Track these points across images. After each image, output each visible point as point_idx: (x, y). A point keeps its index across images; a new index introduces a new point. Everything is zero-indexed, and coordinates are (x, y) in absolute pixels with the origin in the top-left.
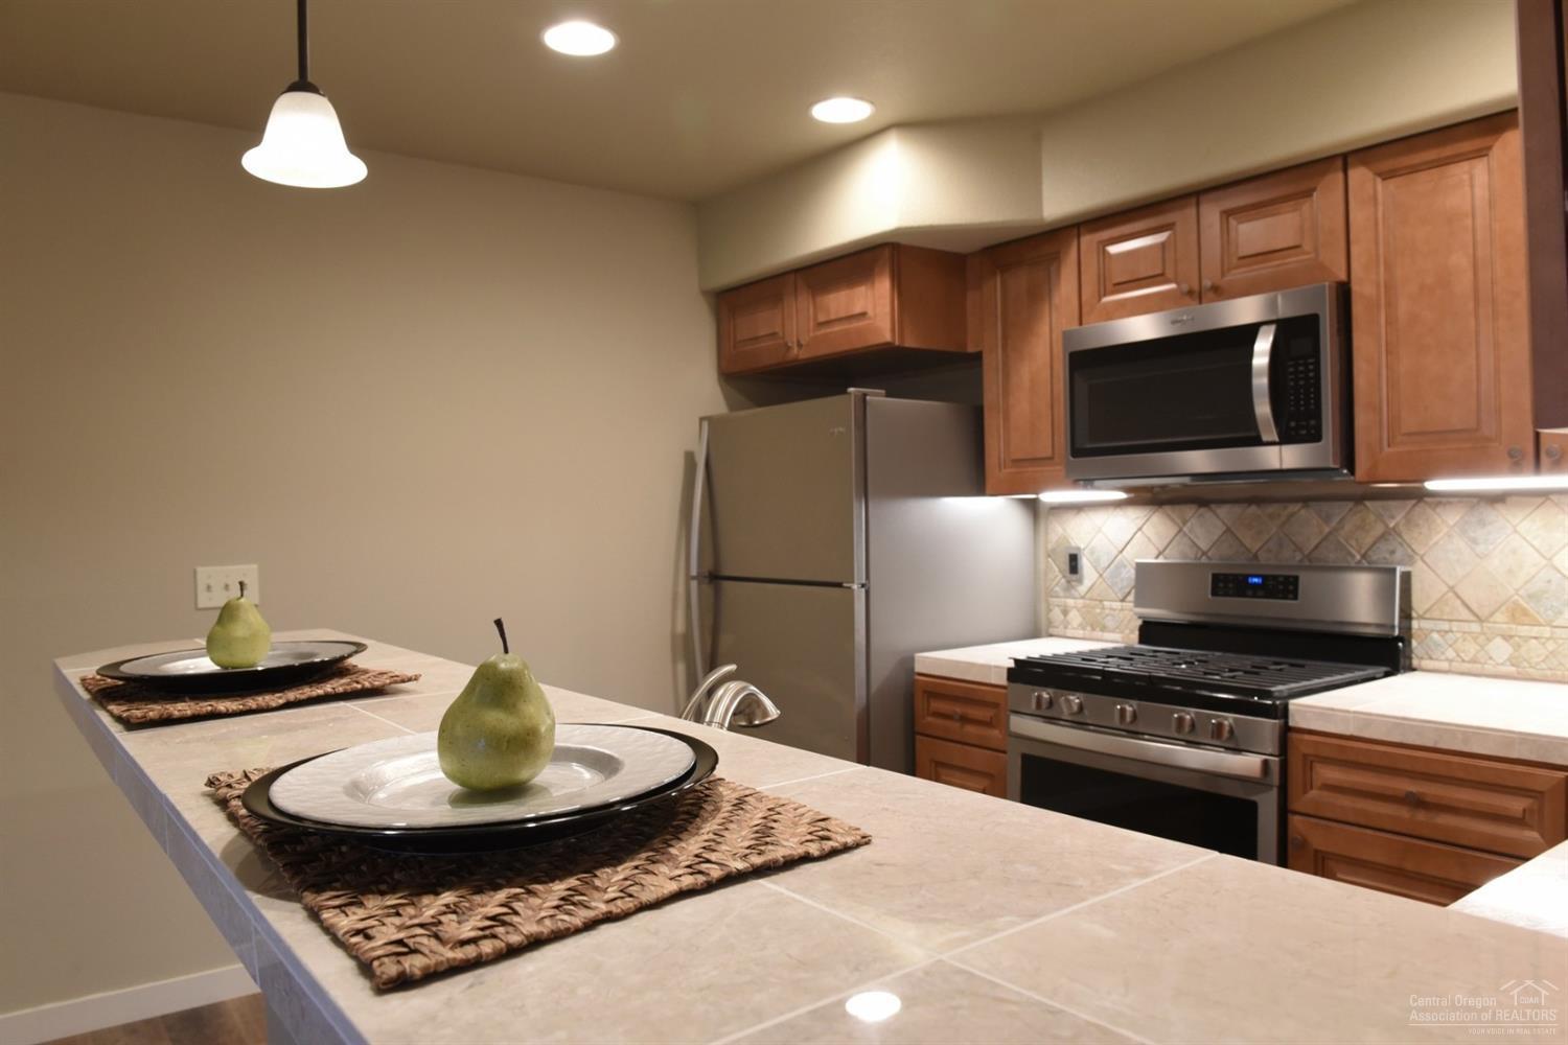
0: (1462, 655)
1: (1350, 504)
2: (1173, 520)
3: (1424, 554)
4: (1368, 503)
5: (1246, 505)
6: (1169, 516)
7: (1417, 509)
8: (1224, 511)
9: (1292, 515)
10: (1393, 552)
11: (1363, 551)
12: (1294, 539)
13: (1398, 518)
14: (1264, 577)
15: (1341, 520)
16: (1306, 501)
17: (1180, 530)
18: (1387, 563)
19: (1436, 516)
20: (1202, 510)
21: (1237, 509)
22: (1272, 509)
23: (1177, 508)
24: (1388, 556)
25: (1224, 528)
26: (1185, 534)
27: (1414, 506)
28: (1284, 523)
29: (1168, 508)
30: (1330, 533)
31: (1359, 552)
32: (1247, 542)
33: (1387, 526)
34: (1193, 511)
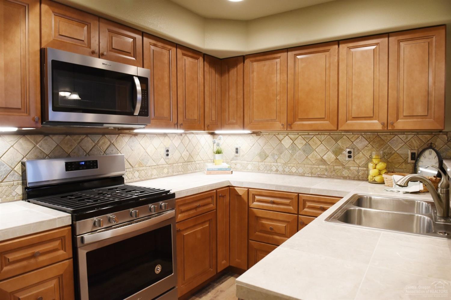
0: (129, 178)
1: (101, 136)
2: (31, 142)
3: (120, 151)
4: (106, 136)
5: (65, 135)
6: (28, 140)
7: (119, 137)
8: (55, 138)
9: (83, 139)
10: (113, 150)
11: (104, 151)
12: (83, 148)
13: (114, 140)
14: (85, 162)
15: (98, 141)
16: (87, 134)
17: (35, 146)
18: (111, 154)
19: (123, 140)
20: (46, 137)
21: (62, 137)
22: (75, 137)
23: (33, 136)
24: (111, 152)
25: (56, 145)
26: (37, 148)
27: (118, 137)
28: (79, 142)
29: (28, 137)
30: (95, 145)
31: (103, 151)
32: (66, 150)
33: (111, 142)
34: (41, 138)
